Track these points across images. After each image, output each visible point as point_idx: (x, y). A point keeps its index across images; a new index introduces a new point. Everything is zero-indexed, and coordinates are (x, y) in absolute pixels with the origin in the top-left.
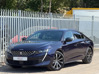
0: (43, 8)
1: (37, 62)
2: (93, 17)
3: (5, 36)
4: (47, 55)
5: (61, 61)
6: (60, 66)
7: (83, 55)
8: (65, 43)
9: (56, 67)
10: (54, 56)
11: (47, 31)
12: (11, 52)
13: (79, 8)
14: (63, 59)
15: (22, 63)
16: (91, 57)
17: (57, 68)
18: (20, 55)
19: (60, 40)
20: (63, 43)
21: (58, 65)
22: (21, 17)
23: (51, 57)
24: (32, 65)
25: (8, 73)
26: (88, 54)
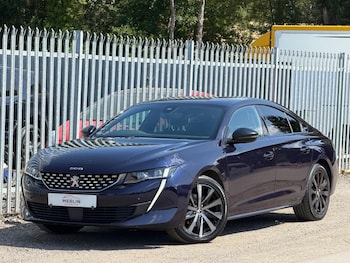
0: (178, 25)
1: (131, 213)
2: (342, 57)
3: (32, 122)
4: (165, 189)
5: (213, 209)
6: (213, 228)
7: (297, 189)
8: (230, 146)
9: (196, 230)
10: (190, 191)
11: (169, 105)
12: (40, 178)
13: (303, 25)
14: (220, 203)
15: (80, 216)
16: (325, 197)
17: (201, 236)
18: (72, 188)
19: (214, 137)
20: (224, 146)
21: (206, 225)
22: (82, 56)
23: (180, 195)
24: (113, 221)
25: (30, 250)
26: (314, 188)
